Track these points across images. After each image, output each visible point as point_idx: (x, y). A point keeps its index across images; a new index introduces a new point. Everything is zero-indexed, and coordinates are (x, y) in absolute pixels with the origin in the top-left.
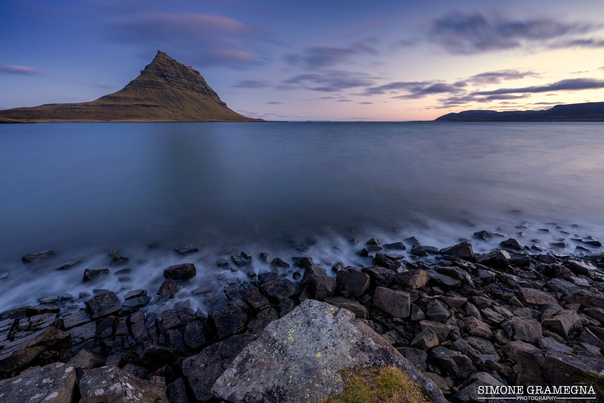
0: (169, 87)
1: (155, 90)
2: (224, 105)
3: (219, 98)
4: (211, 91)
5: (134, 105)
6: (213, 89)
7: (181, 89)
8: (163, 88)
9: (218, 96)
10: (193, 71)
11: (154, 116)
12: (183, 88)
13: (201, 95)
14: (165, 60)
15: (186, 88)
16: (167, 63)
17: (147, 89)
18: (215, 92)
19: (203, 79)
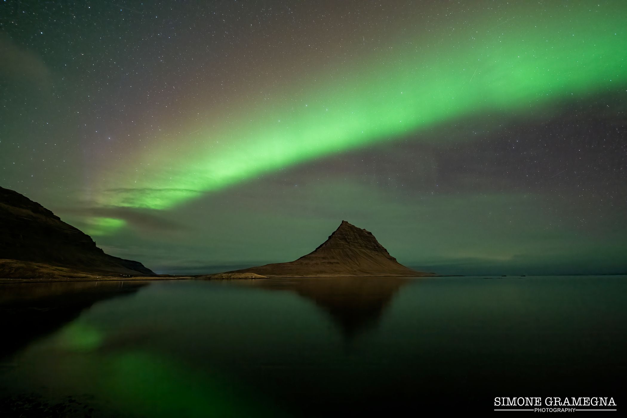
0: (348, 246)
1: (338, 250)
2: (393, 260)
3: (389, 253)
4: (381, 248)
5: (323, 262)
6: (383, 246)
7: (358, 248)
8: (344, 248)
9: (387, 252)
10: (367, 233)
11: (336, 271)
12: (359, 247)
13: (373, 252)
14: (347, 227)
15: (362, 247)
17: (332, 250)
18: (385, 248)
19: (375, 238)
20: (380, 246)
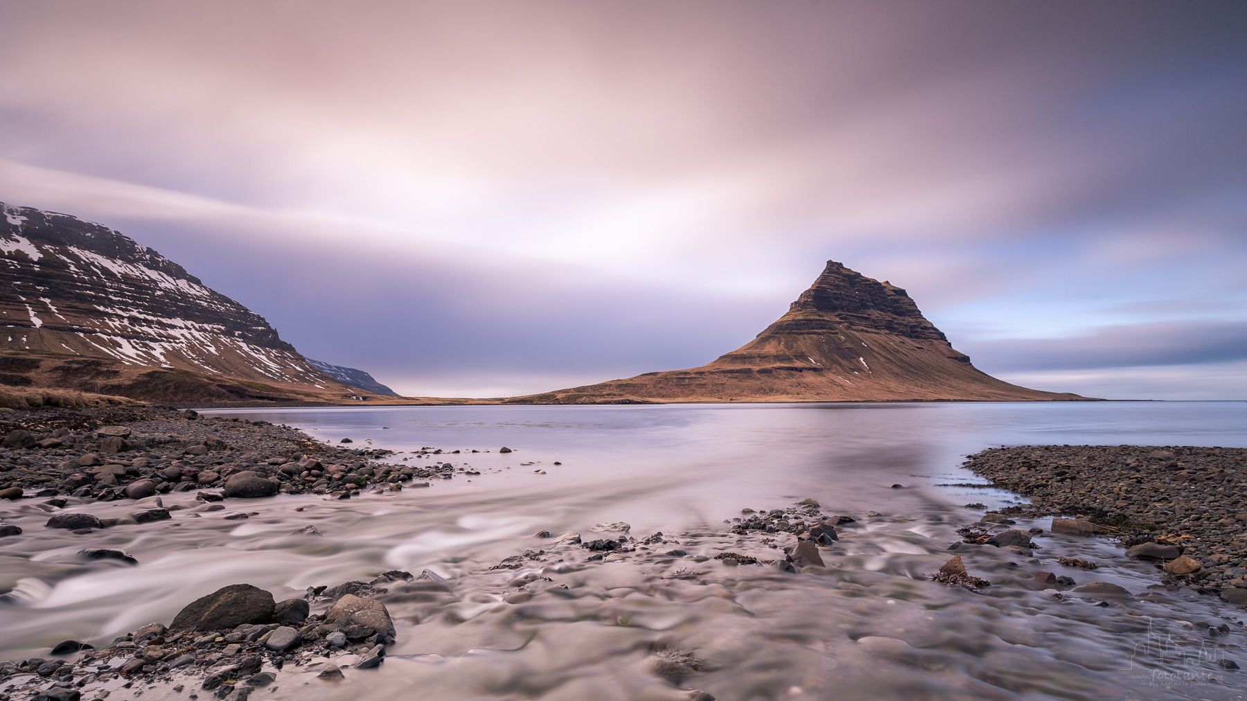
0: (843, 328)
1: (814, 336)
2: (962, 359)
3: (950, 344)
4: (931, 330)
5: (776, 368)
6: (936, 325)
7: (867, 332)
8: (830, 333)
9: (947, 340)
10: (893, 291)
11: (811, 389)
12: (869, 330)
13: (907, 340)
14: (839, 276)
16: (844, 281)
17: (800, 337)
18: (941, 329)
19: (914, 304)
20: (930, 326)
